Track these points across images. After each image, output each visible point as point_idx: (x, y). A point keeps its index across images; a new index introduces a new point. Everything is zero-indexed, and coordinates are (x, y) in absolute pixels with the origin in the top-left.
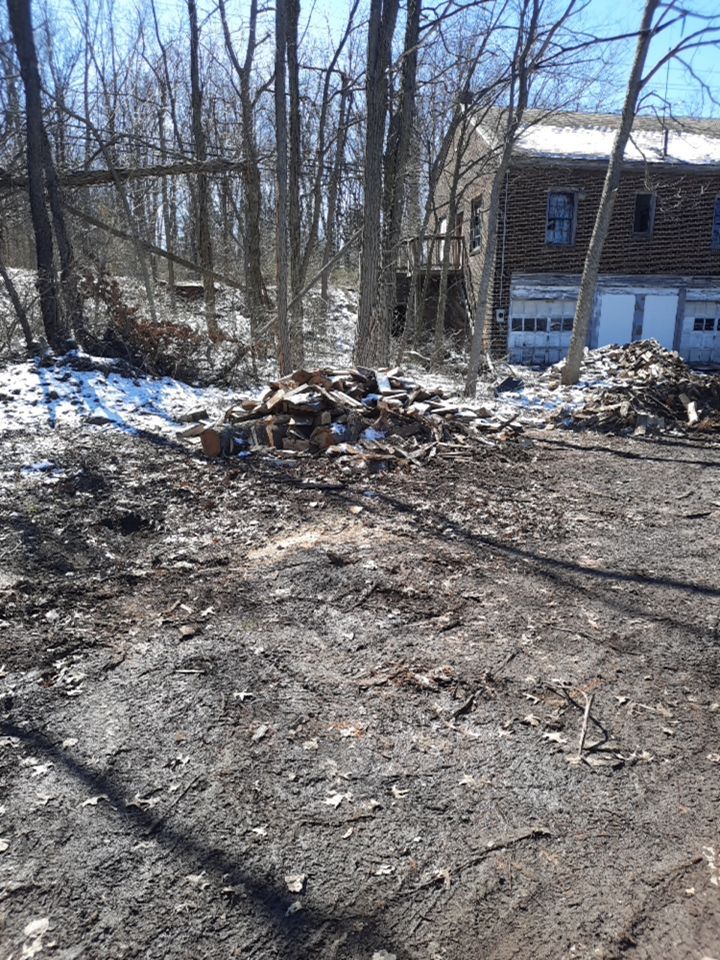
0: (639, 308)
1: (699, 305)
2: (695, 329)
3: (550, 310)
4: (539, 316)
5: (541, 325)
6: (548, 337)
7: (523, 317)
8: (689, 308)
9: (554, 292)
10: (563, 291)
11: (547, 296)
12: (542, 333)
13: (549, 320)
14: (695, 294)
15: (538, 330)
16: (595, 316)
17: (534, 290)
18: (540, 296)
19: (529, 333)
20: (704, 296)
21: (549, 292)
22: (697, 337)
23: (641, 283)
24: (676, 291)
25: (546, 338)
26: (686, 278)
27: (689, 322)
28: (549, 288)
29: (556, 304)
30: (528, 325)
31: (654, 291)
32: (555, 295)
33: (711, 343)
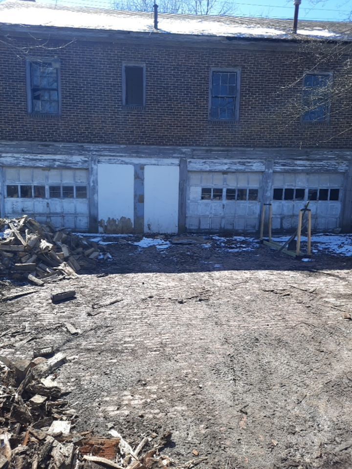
0: (139, 178)
1: (205, 176)
2: (203, 198)
3: (47, 178)
4: (35, 183)
5: (39, 192)
6: (48, 204)
7: (19, 184)
8: (194, 179)
9: (45, 160)
10: (54, 160)
11: (39, 164)
12: (40, 199)
13: (47, 187)
14: (196, 164)
15: (36, 197)
16: (92, 184)
17: (21, 158)
18: (30, 163)
19: (26, 199)
20: (207, 167)
21: (40, 160)
22: (206, 205)
23: (138, 154)
24: (177, 161)
25: (45, 205)
26: (184, 150)
27: (195, 192)
28: (39, 157)
29: (53, 173)
30: (25, 192)
31: (153, 161)
32: (46, 164)
33: (221, 212)
